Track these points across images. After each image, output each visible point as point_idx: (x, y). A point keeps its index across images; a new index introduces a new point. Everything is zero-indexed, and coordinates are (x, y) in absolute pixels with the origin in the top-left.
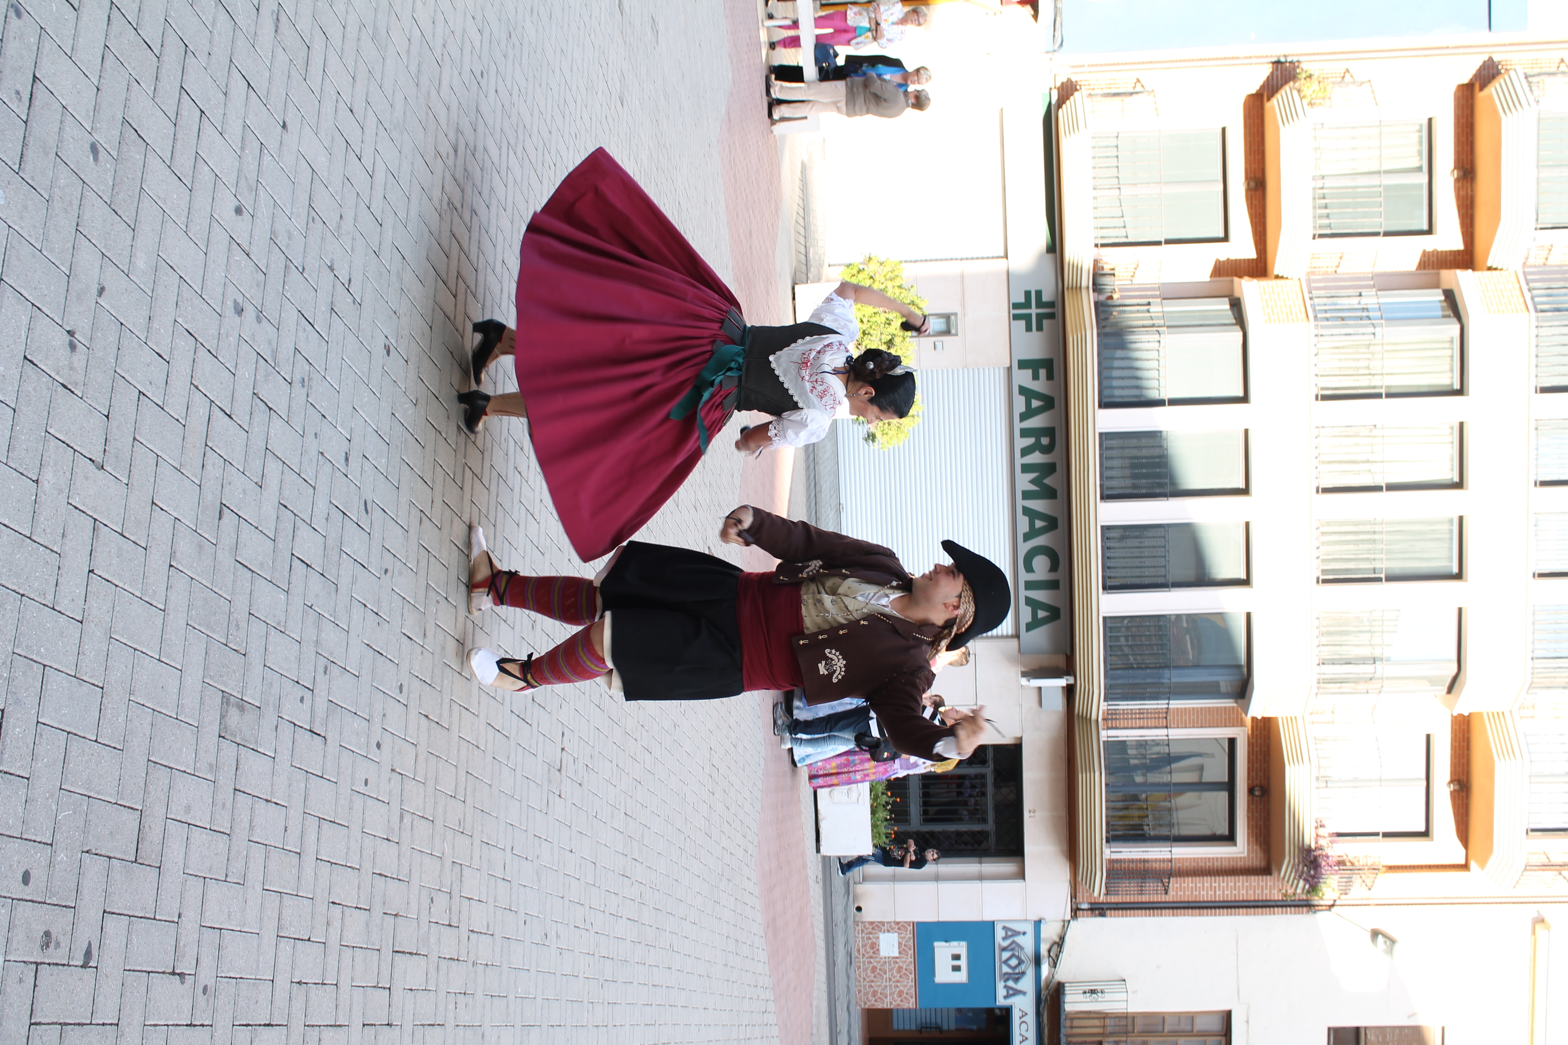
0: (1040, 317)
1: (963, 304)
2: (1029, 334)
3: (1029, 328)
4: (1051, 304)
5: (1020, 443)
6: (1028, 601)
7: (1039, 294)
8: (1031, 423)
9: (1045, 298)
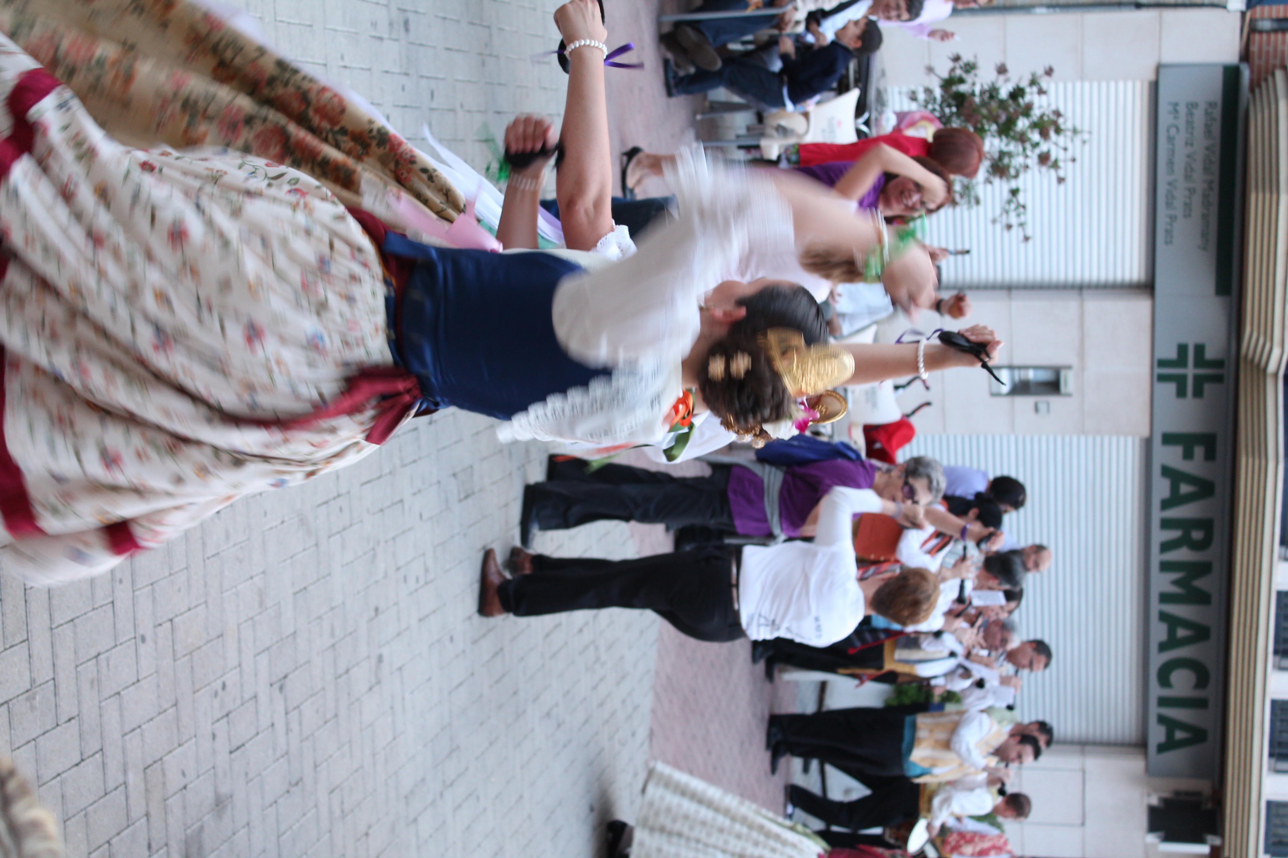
0: (1199, 381)
1: (1081, 354)
2: (1181, 402)
3: (1181, 393)
4: (1218, 364)
5: (1159, 536)
6: (1162, 720)
7: (1200, 349)
8: (1176, 513)
9: (1210, 354)
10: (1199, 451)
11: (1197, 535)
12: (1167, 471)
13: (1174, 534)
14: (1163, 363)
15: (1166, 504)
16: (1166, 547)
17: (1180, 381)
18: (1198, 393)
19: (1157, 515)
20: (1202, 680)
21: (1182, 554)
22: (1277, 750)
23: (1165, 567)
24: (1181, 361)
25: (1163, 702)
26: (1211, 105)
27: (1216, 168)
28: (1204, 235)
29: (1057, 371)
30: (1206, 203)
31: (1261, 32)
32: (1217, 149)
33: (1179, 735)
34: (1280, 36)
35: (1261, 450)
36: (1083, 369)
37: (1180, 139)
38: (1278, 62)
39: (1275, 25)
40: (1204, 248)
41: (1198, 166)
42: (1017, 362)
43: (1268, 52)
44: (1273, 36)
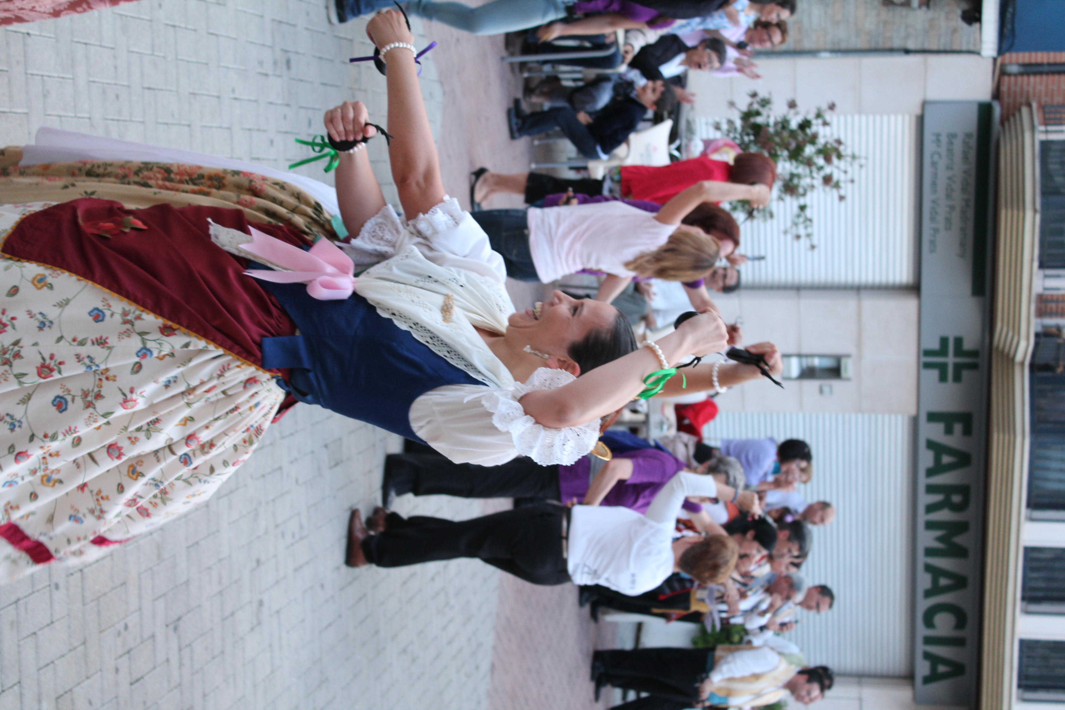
0: (958, 368)
1: (859, 344)
2: (943, 386)
3: (943, 378)
4: (974, 354)
5: (925, 499)
6: (927, 656)
7: (959, 341)
8: (940, 479)
9: (968, 345)
10: (958, 428)
11: (956, 499)
12: (931, 445)
13: (937, 498)
14: (928, 353)
15: (930, 472)
16: (930, 508)
17: (942, 368)
18: (957, 378)
19: (923, 481)
20: (961, 621)
21: (944, 515)
22: (1024, 682)
23: (930, 525)
24: (943, 351)
25: (928, 640)
26: (968, 135)
27: (972, 189)
28: (962, 245)
29: (838, 359)
30: (964, 218)
31: (1009, 75)
32: (973, 172)
33: (941, 669)
34: (1025, 78)
35: (1010, 428)
36: (860, 357)
37: (942, 163)
38: (1024, 100)
39: (1022, 69)
40: (962, 256)
41: (957, 187)
42: (805, 351)
43: (1015, 92)
44: (1019, 78)
